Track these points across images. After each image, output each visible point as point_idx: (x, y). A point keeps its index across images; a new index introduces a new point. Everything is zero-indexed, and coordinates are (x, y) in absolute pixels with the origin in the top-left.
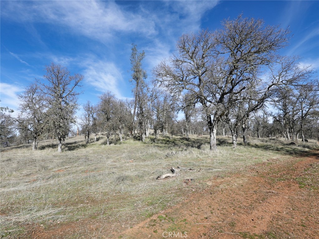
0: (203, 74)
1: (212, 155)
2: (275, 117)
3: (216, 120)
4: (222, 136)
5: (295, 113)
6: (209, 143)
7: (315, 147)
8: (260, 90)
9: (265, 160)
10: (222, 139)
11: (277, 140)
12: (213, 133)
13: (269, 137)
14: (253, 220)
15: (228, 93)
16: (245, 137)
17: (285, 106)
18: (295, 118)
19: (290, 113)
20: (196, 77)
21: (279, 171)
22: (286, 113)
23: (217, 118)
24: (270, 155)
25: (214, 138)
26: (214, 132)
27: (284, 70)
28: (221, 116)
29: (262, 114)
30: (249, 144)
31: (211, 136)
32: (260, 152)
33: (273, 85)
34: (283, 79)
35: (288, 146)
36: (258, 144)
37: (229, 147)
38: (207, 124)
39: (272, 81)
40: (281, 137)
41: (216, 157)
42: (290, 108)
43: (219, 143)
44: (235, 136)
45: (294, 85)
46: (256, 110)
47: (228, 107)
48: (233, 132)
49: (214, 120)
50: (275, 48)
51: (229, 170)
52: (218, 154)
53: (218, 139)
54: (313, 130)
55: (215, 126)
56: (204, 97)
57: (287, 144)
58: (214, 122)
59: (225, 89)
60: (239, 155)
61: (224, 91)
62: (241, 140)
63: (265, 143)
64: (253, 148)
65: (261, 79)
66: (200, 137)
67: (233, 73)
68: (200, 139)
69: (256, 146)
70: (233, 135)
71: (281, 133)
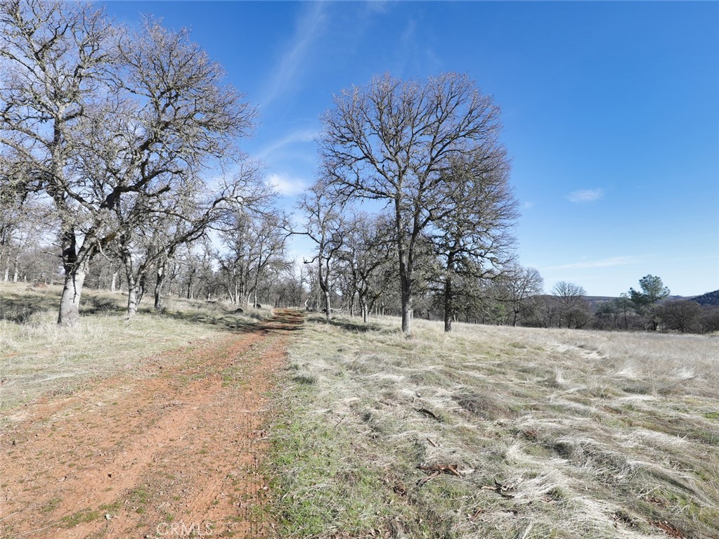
0: (69, 117)
1: (58, 339)
2: (221, 262)
3: (89, 249)
4: (109, 291)
5: (252, 258)
6: (59, 307)
7: (266, 317)
8: (202, 204)
9: (184, 344)
10: (104, 299)
11: (219, 304)
12: (74, 281)
13: (207, 298)
14: (110, 476)
15: (130, 189)
16: (160, 295)
17: (239, 243)
18: (251, 267)
19: (245, 258)
20: (46, 119)
21: (201, 362)
22: (239, 257)
23: (92, 244)
24: (197, 332)
25: (76, 294)
26: (76, 278)
27: (244, 178)
28: (104, 241)
29: (202, 253)
30: (164, 311)
31: (65, 288)
32: (181, 326)
33: (223, 199)
34: (239, 195)
35: (231, 315)
36: (183, 311)
37: (115, 318)
38: (60, 256)
39: (222, 191)
40: (227, 298)
41: (71, 343)
42: (247, 247)
43: (93, 308)
44: (137, 292)
45: (252, 210)
46: (190, 241)
47: (127, 223)
48: (132, 282)
49: (82, 249)
50: (235, 132)
51: (95, 371)
52: (78, 336)
53: (95, 297)
54: (271, 289)
55: (82, 264)
56: (62, 181)
57: (231, 313)
58: (83, 253)
59: (126, 178)
60: (134, 336)
61: (121, 180)
62: (148, 301)
63: (196, 309)
64: (170, 320)
65: (203, 181)
66: (37, 291)
67: (152, 147)
68: (37, 297)
69: (179, 316)
70: (130, 290)
71: (226, 291)
